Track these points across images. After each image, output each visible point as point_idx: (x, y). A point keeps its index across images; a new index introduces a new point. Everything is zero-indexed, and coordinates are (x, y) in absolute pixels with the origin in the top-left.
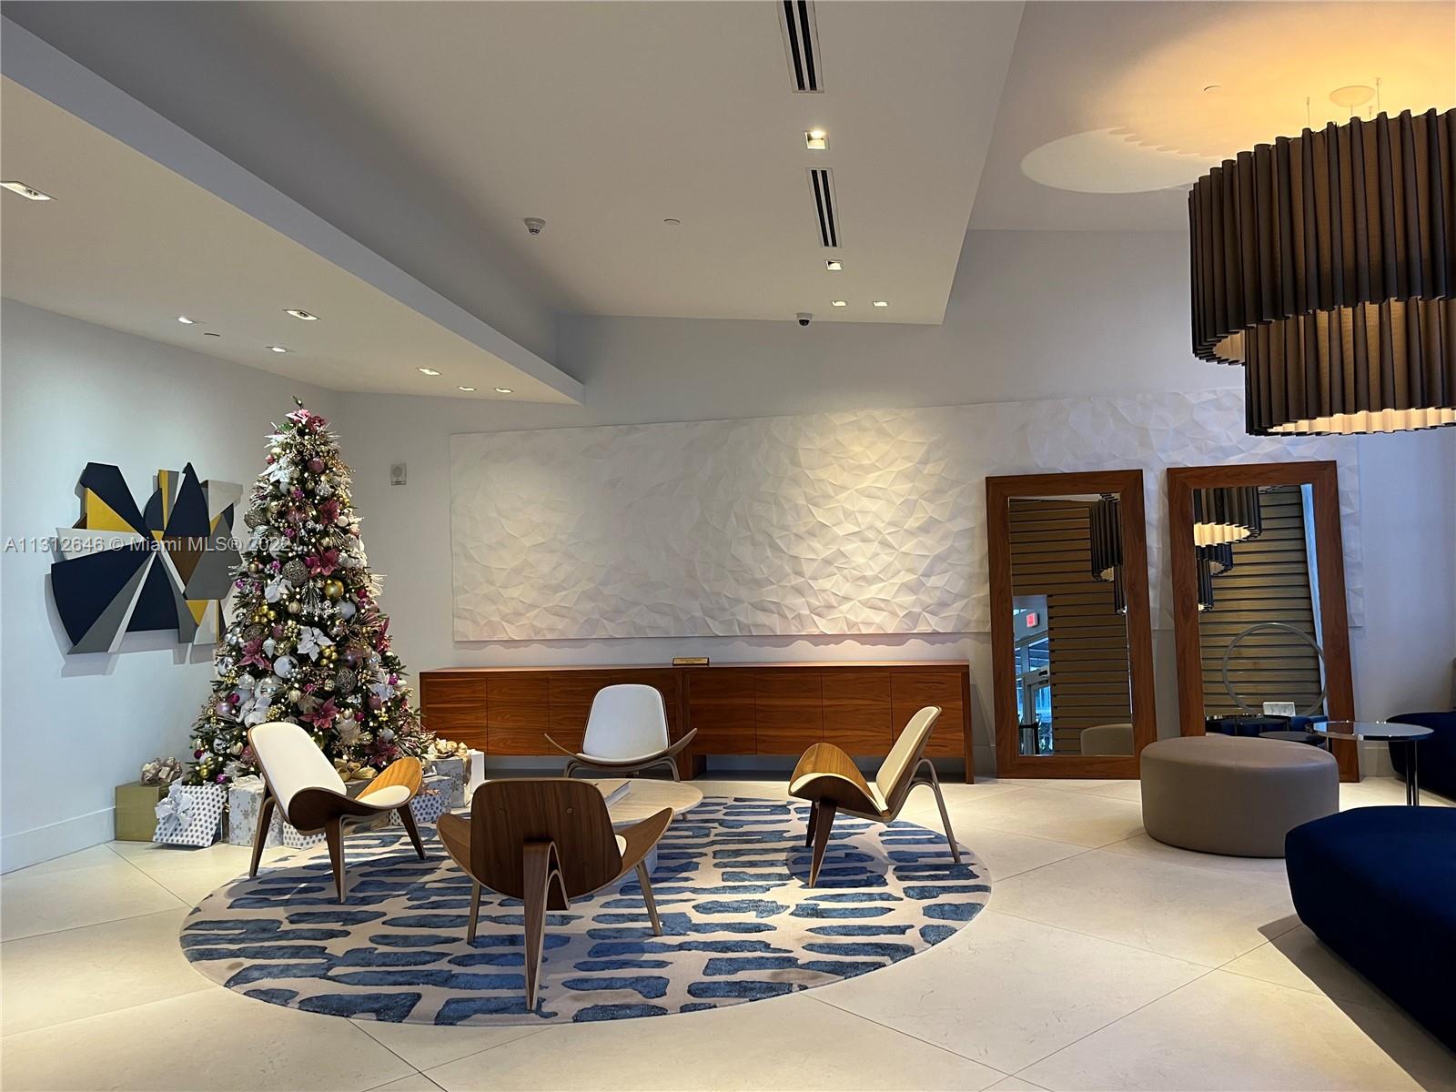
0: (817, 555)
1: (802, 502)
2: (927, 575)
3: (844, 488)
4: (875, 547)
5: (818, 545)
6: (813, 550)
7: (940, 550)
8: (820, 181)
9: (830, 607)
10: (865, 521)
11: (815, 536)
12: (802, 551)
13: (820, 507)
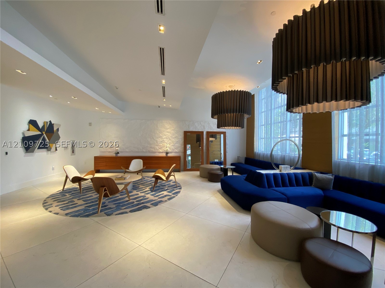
1: (158, 133)
2: (175, 144)
3: (164, 131)
4: (168, 140)
6: (159, 140)
7: (177, 141)
8: (164, 88)
9: (162, 148)
10: (167, 136)
11: (160, 138)
12: (158, 140)
13: (161, 134)
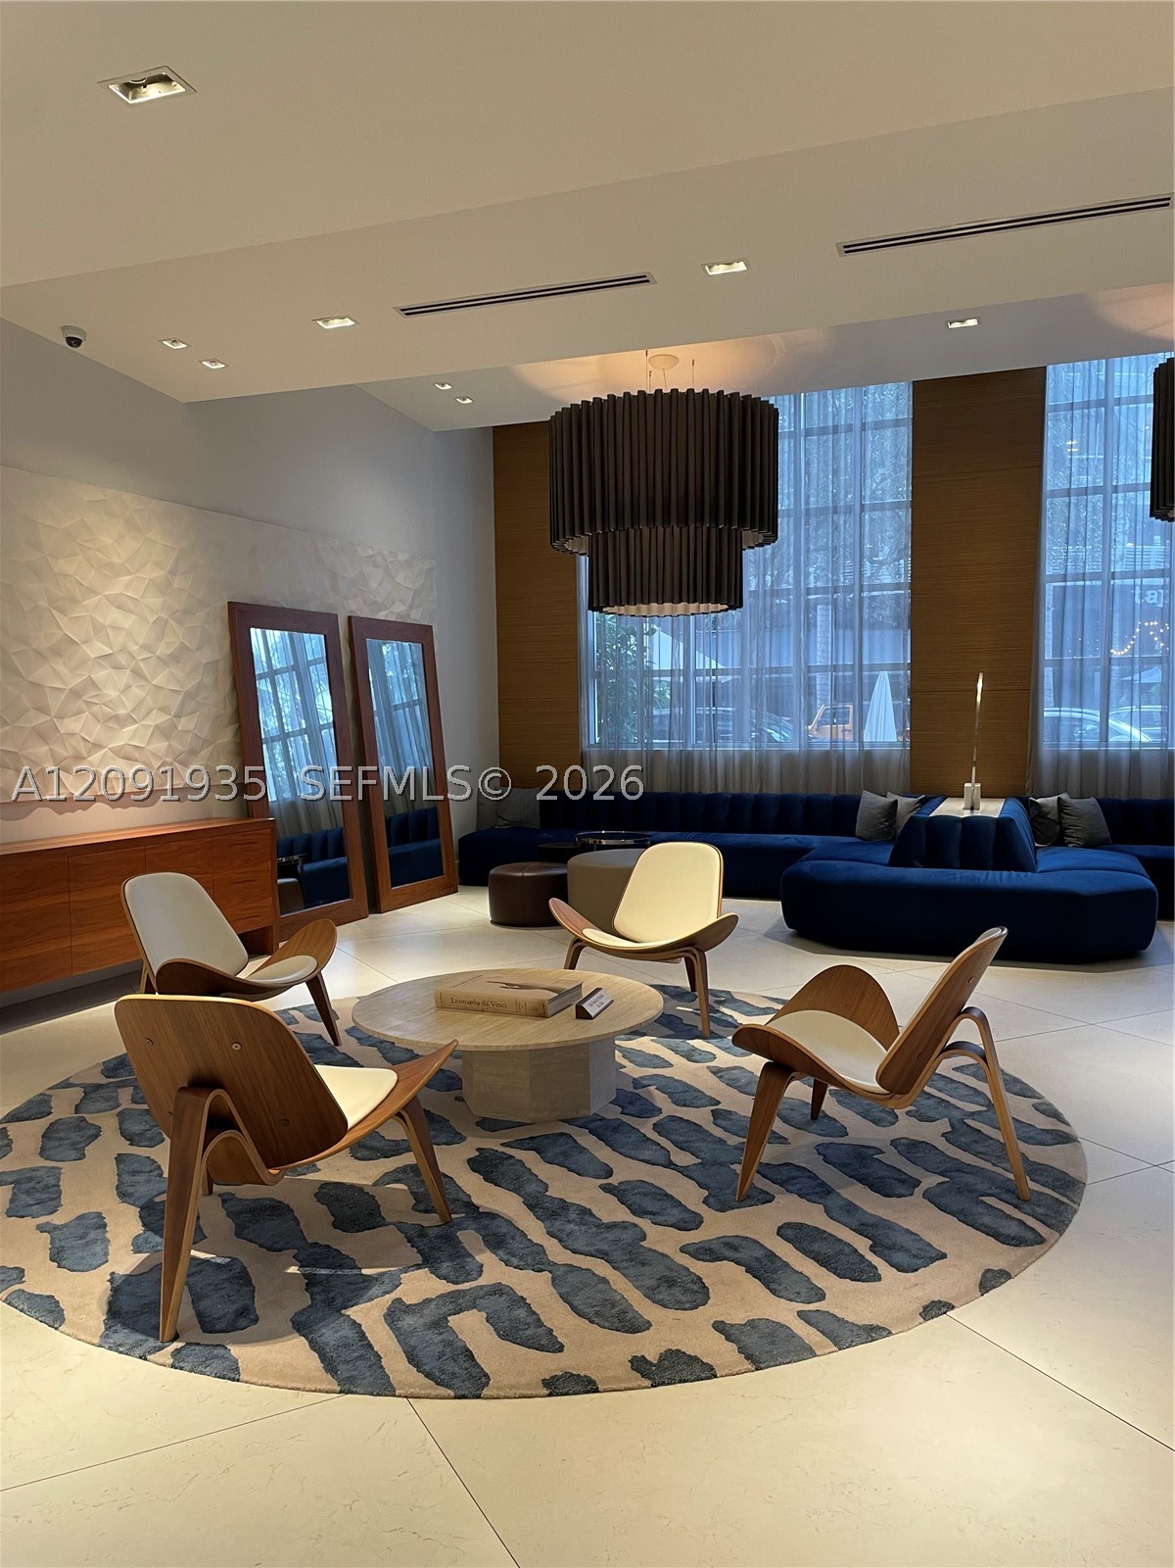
0: (65, 683)
1: (43, 603)
2: (178, 716)
3: (91, 591)
4: (125, 677)
5: (66, 671)
7: (190, 684)
10: (117, 641)
11: (60, 656)
13: (65, 615)
